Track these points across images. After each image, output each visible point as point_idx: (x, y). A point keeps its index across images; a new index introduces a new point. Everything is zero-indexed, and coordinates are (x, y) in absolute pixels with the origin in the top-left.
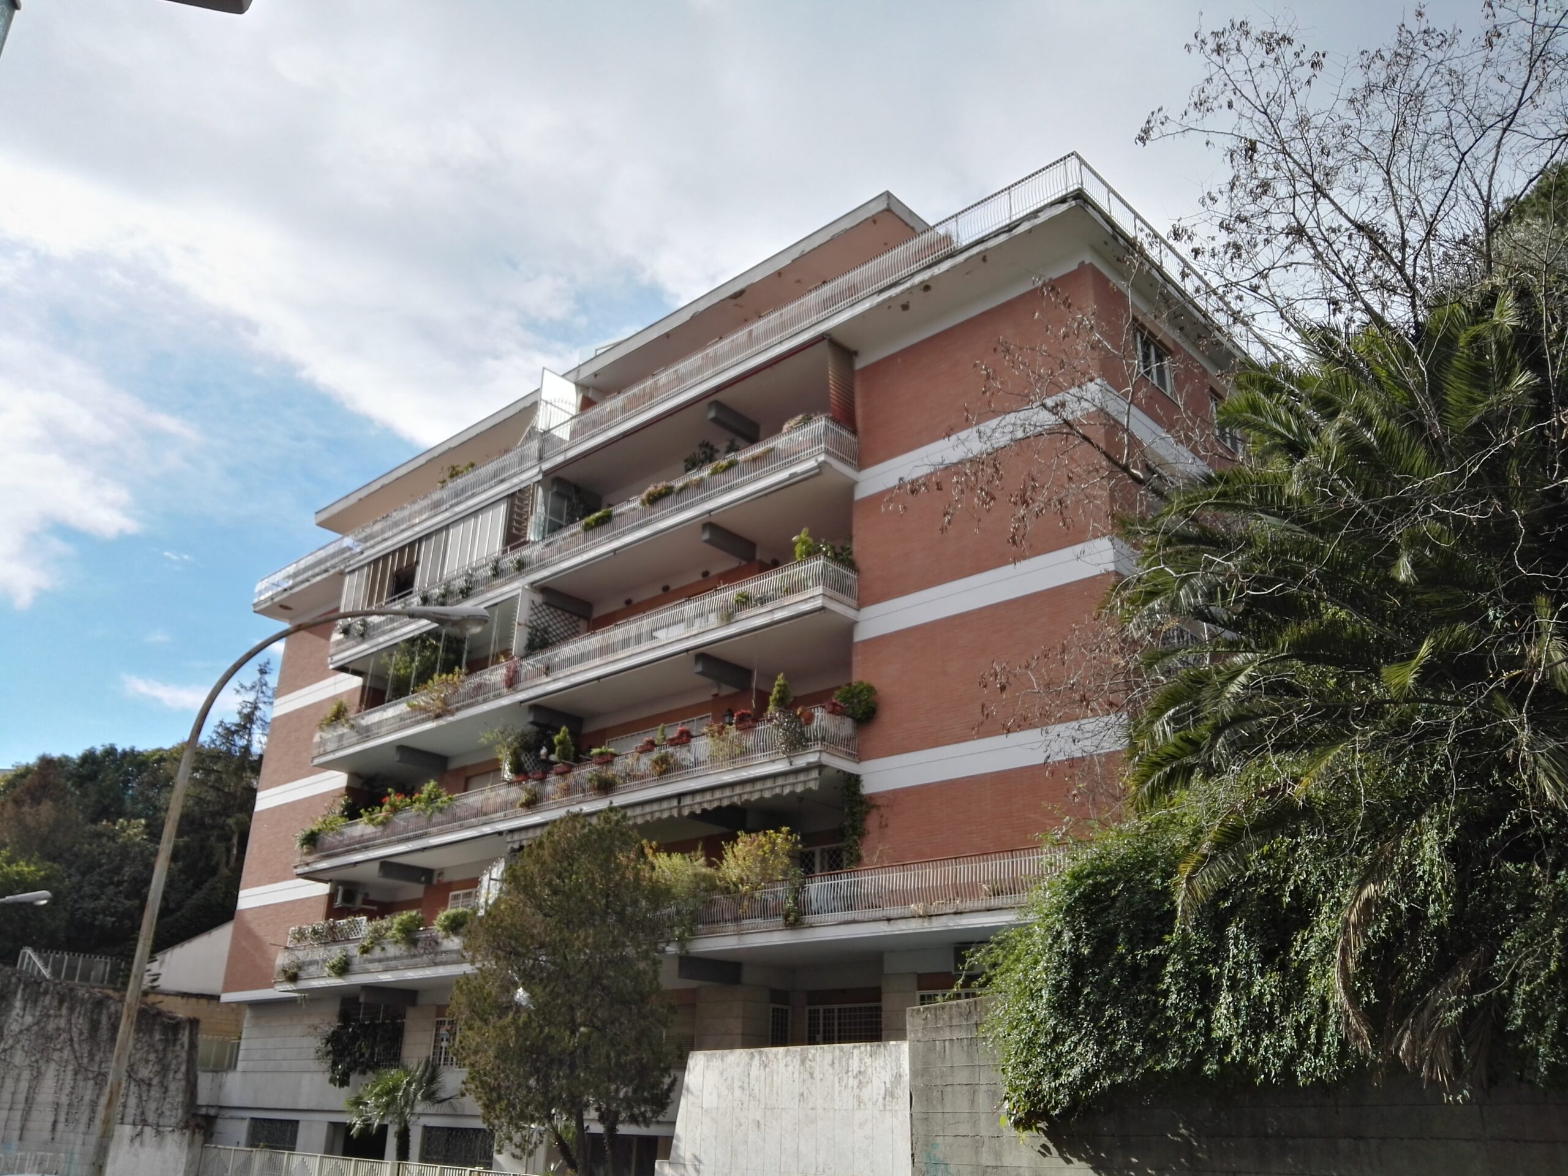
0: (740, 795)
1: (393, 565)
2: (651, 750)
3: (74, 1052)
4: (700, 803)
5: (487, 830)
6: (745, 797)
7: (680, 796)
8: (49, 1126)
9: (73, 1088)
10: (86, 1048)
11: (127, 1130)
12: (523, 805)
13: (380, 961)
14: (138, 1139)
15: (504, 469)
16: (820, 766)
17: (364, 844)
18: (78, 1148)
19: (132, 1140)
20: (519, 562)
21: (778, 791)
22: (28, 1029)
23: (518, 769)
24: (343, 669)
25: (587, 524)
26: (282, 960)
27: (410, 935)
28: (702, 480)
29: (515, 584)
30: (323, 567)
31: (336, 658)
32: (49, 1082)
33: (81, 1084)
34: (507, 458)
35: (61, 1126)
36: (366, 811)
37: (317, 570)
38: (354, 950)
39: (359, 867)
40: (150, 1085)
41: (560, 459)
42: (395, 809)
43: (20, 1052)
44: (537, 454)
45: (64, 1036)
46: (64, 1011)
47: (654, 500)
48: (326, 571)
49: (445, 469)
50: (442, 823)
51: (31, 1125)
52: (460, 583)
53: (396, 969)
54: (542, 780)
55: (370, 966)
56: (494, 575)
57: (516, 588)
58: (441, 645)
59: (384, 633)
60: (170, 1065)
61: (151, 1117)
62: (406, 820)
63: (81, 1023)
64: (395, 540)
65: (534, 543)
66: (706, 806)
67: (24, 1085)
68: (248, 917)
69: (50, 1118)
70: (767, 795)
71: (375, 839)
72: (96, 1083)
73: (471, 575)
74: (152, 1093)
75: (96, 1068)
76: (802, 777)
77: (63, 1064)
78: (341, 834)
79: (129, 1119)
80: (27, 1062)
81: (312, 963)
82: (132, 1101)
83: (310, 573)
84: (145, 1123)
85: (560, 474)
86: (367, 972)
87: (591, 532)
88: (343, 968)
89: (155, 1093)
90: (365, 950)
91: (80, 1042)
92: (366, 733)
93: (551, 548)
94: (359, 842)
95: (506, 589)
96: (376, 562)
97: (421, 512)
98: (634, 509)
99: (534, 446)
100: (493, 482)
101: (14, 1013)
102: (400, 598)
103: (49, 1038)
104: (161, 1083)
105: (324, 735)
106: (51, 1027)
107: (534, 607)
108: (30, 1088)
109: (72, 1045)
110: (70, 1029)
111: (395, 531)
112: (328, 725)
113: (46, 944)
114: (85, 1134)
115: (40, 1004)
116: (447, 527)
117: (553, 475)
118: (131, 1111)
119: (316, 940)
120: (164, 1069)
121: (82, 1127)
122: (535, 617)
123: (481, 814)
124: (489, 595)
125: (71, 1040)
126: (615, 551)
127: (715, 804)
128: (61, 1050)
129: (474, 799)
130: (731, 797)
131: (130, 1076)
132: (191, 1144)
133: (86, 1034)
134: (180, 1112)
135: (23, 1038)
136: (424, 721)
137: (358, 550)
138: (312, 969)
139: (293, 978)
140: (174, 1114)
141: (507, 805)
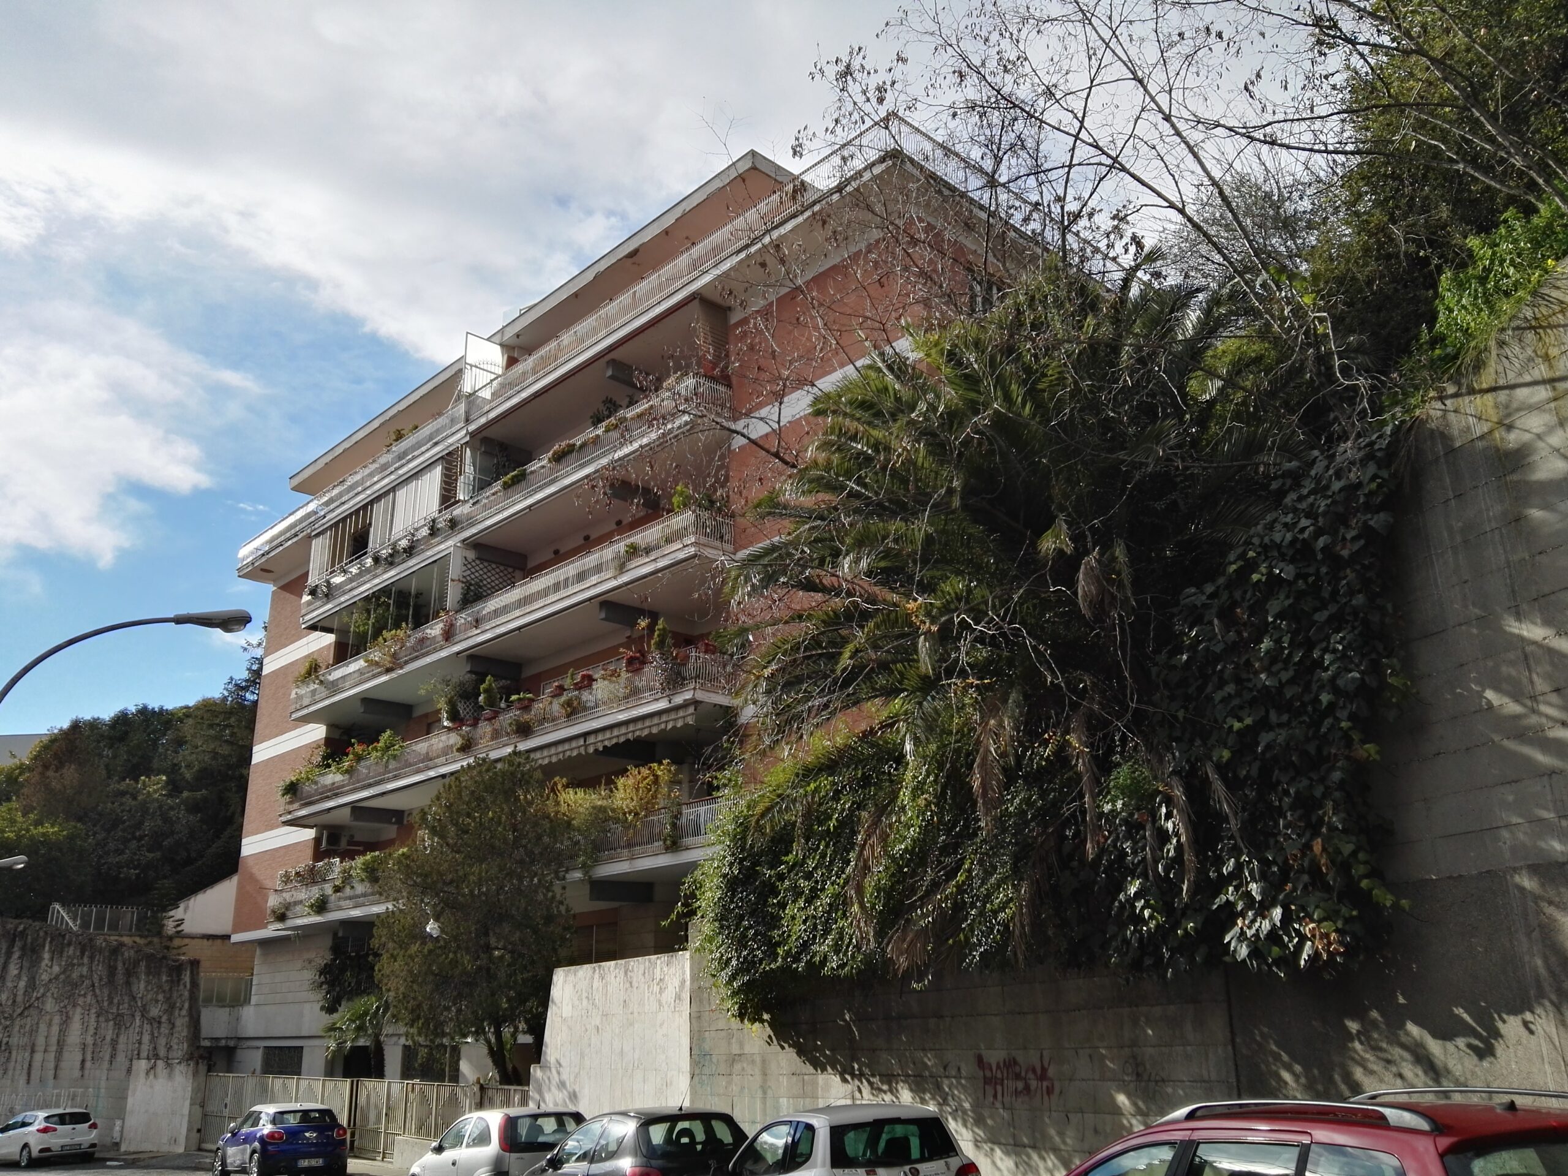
0: (633, 732)
1: (351, 527)
2: (561, 695)
3: (96, 996)
4: (602, 741)
5: (432, 773)
6: (638, 733)
7: (585, 735)
8: (78, 1064)
9: (96, 1029)
10: (106, 992)
11: (142, 1065)
12: (458, 750)
13: (350, 898)
14: (152, 1072)
15: (438, 431)
16: (695, 703)
17: (335, 791)
18: (103, 1084)
19: (147, 1073)
20: (451, 520)
21: (663, 726)
22: (57, 978)
23: (454, 716)
24: (314, 627)
25: (505, 483)
26: (273, 901)
27: (372, 874)
28: (598, 436)
29: (450, 543)
30: (293, 532)
31: (307, 618)
32: (76, 1026)
33: (103, 1025)
34: (442, 421)
35: (88, 1064)
36: (334, 761)
37: (288, 535)
38: (328, 889)
39: (333, 812)
40: (159, 1023)
41: (483, 420)
42: (359, 758)
43: (50, 1000)
44: (463, 416)
45: (87, 982)
46: (86, 960)
47: (559, 458)
48: (296, 535)
49: (391, 433)
50: (396, 769)
51: (63, 1065)
52: (404, 543)
53: (364, 905)
54: (475, 724)
55: (342, 903)
56: (430, 534)
57: (448, 545)
58: (391, 602)
59: (344, 593)
60: (175, 1004)
61: (162, 1052)
62: (368, 768)
63: (100, 970)
64: (352, 503)
65: (465, 502)
66: (607, 743)
67: (55, 1029)
68: (250, 863)
69: (79, 1058)
70: (655, 730)
71: (343, 786)
72: (115, 1024)
73: (413, 535)
74: (162, 1030)
75: (114, 1010)
76: (681, 713)
77: (87, 1008)
78: (316, 783)
79: (144, 1054)
80: (57, 1008)
81: (296, 903)
82: (146, 1038)
83: (283, 538)
84: (157, 1057)
85: (484, 434)
86: (340, 909)
87: (510, 490)
88: (321, 906)
89: (165, 1029)
90: (337, 889)
91: (101, 987)
92: (334, 687)
93: (477, 506)
94: (330, 790)
95: (442, 547)
96: (336, 524)
97: (371, 475)
98: (543, 467)
99: (462, 408)
100: (428, 445)
101: (43, 964)
102: (357, 558)
103: (75, 985)
104: (169, 1020)
105: (299, 691)
106: (75, 975)
107: (466, 562)
108: (60, 1031)
109: (94, 990)
110: (92, 976)
111: (351, 494)
112: (303, 682)
113: (73, 898)
114: (109, 1070)
115: (65, 954)
116: (393, 489)
117: (480, 436)
118: (145, 1048)
119: (300, 882)
120: (171, 1008)
121: (106, 1065)
122: (469, 572)
123: (428, 760)
124: (429, 553)
125: (93, 985)
126: (530, 507)
127: (614, 741)
128: (85, 996)
129: (421, 747)
130: (626, 734)
131: (143, 1016)
132: (195, 1074)
133: (105, 980)
134: (185, 1045)
135: (52, 986)
136: (379, 674)
137: (322, 513)
138: (298, 908)
139: (282, 918)
140: (180, 1049)
141: (446, 751)
